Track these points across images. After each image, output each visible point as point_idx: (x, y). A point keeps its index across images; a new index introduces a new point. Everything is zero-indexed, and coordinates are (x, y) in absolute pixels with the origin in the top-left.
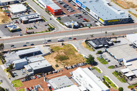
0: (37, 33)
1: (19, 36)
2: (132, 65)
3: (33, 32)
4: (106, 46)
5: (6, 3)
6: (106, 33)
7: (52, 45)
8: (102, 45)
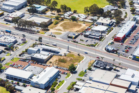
0: (80, 44)
1: (67, 41)
2: (91, 83)
3: (77, 42)
4: (101, 67)
5: (100, 23)
6: (114, 60)
7: (73, 53)
8: (99, 66)
